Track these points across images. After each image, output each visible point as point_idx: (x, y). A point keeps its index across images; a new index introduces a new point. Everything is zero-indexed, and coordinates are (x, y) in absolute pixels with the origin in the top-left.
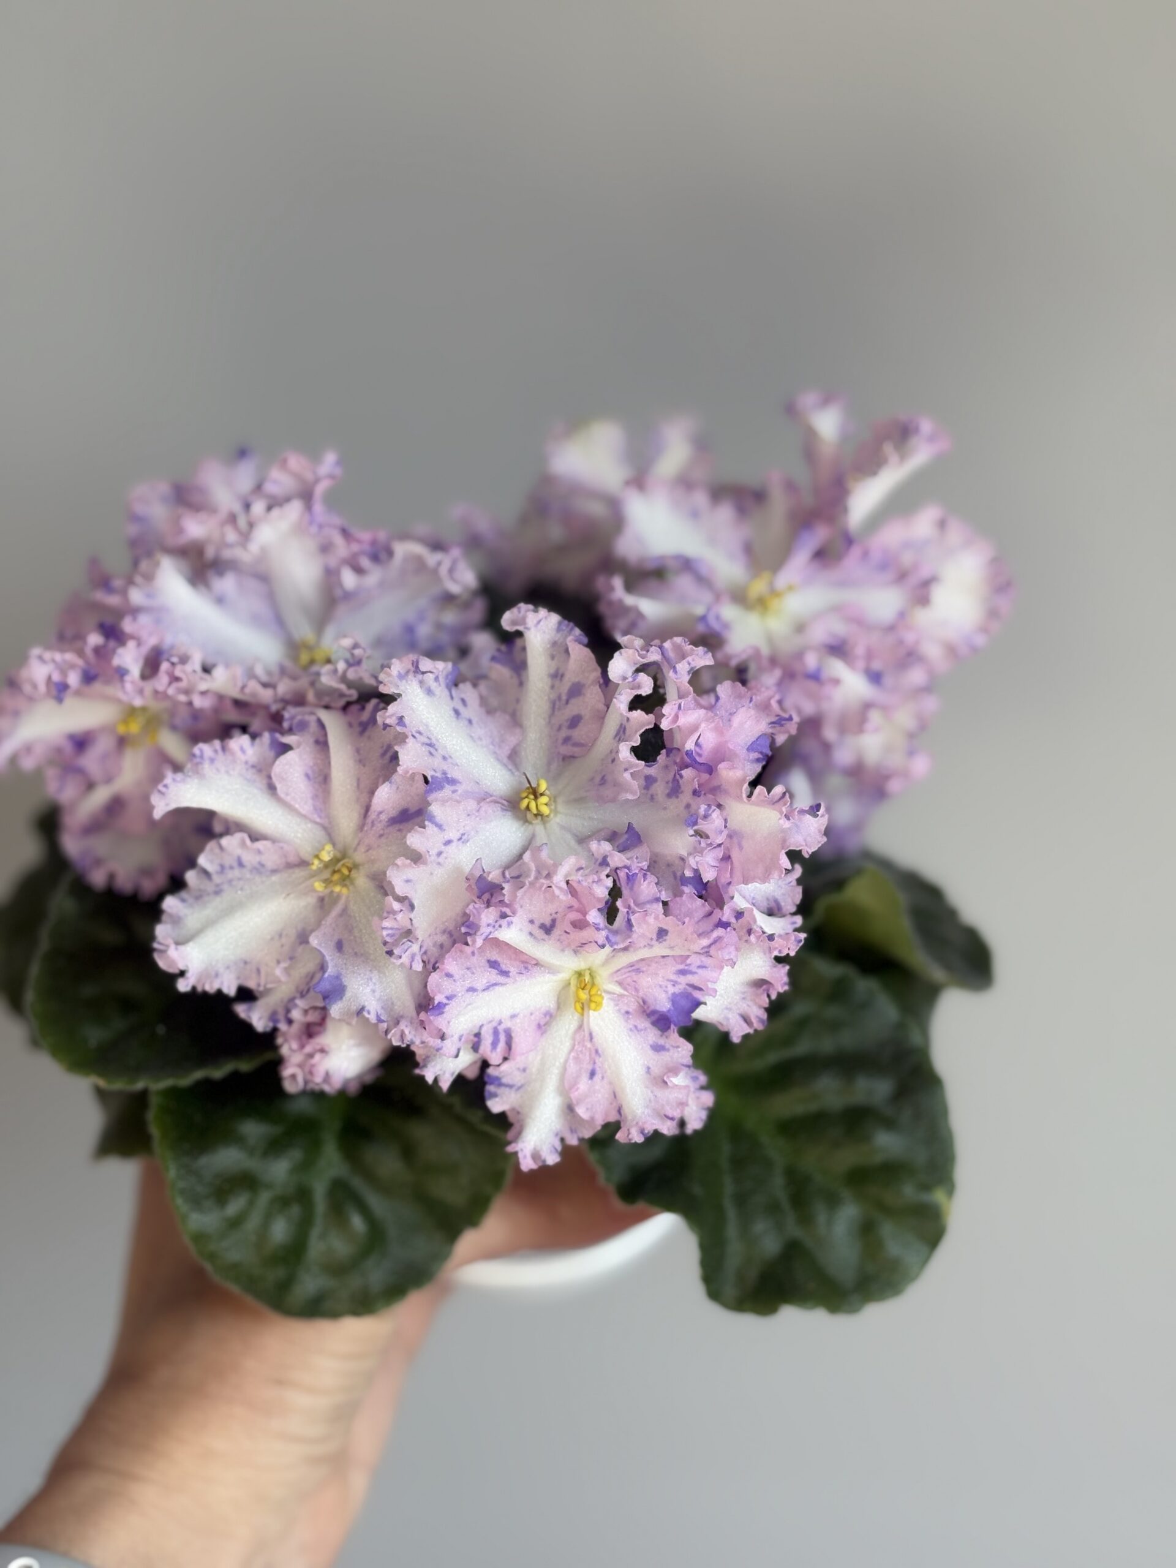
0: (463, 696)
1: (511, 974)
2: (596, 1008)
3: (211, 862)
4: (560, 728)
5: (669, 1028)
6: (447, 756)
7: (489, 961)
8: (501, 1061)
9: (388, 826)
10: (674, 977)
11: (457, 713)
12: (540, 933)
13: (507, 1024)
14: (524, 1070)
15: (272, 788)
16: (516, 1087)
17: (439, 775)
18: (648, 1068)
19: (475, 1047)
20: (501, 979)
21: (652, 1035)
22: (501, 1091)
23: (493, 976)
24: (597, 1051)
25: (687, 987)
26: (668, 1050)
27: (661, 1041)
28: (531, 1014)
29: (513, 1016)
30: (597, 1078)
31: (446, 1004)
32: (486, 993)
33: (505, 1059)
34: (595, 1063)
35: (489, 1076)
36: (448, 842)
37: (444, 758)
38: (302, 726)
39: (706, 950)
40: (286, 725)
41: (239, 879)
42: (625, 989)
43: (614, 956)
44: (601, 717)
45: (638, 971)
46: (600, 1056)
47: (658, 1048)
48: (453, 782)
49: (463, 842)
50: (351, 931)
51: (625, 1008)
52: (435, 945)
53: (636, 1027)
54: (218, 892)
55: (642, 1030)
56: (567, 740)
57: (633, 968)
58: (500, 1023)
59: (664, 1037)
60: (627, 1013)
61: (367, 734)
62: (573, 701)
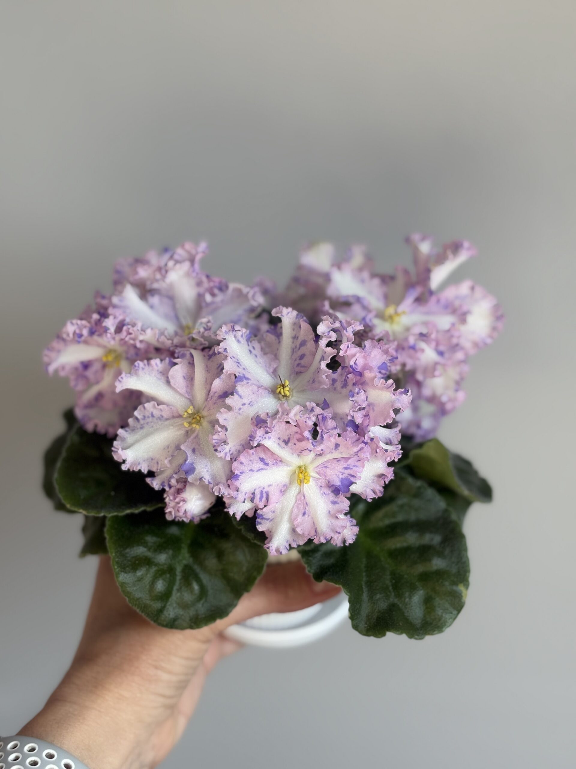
0: (254, 345)
1: (269, 465)
2: (307, 482)
3: (140, 414)
4: (295, 360)
5: (339, 493)
6: (245, 368)
7: (260, 458)
8: (263, 506)
9: (218, 399)
10: (342, 471)
11: (250, 351)
12: (283, 444)
13: (267, 489)
14: (274, 512)
15: (168, 382)
16: (270, 520)
17: (241, 375)
18: (329, 511)
19: (252, 500)
20: (265, 467)
21: (332, 497)
22: (263, 521)
23: (261, 465)
24: (307, 503)
25: (348, 475)
26: (338, 503)
27: (336, 500)
28: (278, 485)
29: (270, 486)
30: (306, 516)
31: (240, 476)
32: (258, 472)
33: (265, 506)
34: (305, 509)
35: (258, 514)
36: (244, 404)
37: (244, 369)
38: (183, 356)
39: (356, 453)
40: (176, 355)
41: (152, 422)
42: (320, 476)
43: (315, 459)
44: (314, 354)
45: (326, 467)
46: (308, 506)
47: (334, 503)
48: (247, 379)
49: (250, 406)
50: (199, 445)
51: (320, 484)
52: (236, 451)
53: (325, 493)
54: (142, 428)
55: (327, 494)
56: (298, 365)
57: (324, 466)
58: (264, 488)
59: (337, 498)
60: (321, 486)
61: (211, 359)
62: (302, 348)
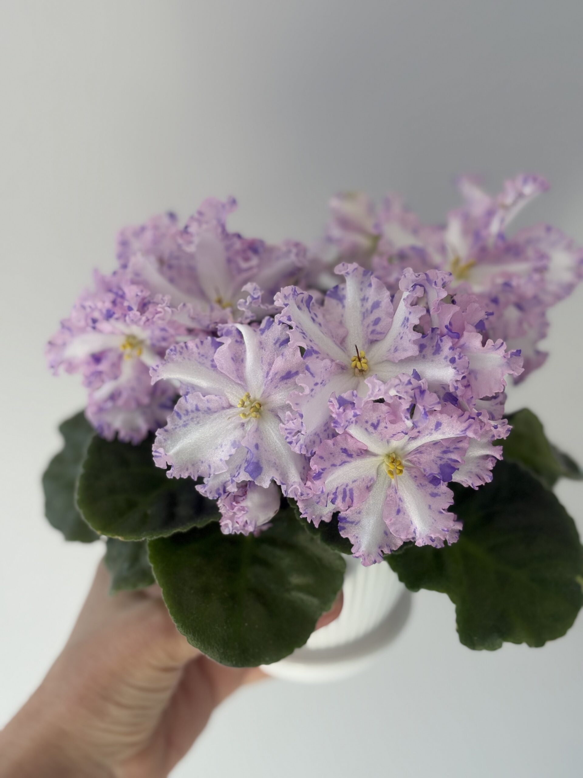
0: (315, 312)
1: (353, 456)
3: (181, 409)
4: (368, 326)
5: (440, 483)
6: (311, 340)
7: (342, 449)
9: (280, 381)
10: (440, 455)
11: (314, 320)
12: (371, 429)
13: (351, 486)
14: (359, 513)
15: (214, 367)
16: (355, 523)
17: (309, 348)
18: (430, 506)
19: (333, 502)
20: (348, 459)
21: (430, 488)
22: (346, 525)
23: (344, 457)
24: (400, 499)
25: (448, 460)
26: (440, 495)
27: (436, 491)
28: (363, 480)
29: (354, 481)
30: (400, 515)
31: (322, 473)
32: (341, 467)
33: (349, 507)
34: (399, 505)
35: (339, 518)
36: (316, 384)
41: (197, 417)
42: (413, 464)
43: (408, 444)
44: (392, 317)
45: (421, 452)
46: (402, 501)
47: (433, 495)
48: (317, 352)
49: (323, 385)
50: (262, 439)
51: (414, 474)
53: (421, 484)
54: (185, 425)
55: (424, 486)
56: (373, 332)
57: (418, 451)
58: (347, 486)
60: (416, 477)
62: (375, 311)
